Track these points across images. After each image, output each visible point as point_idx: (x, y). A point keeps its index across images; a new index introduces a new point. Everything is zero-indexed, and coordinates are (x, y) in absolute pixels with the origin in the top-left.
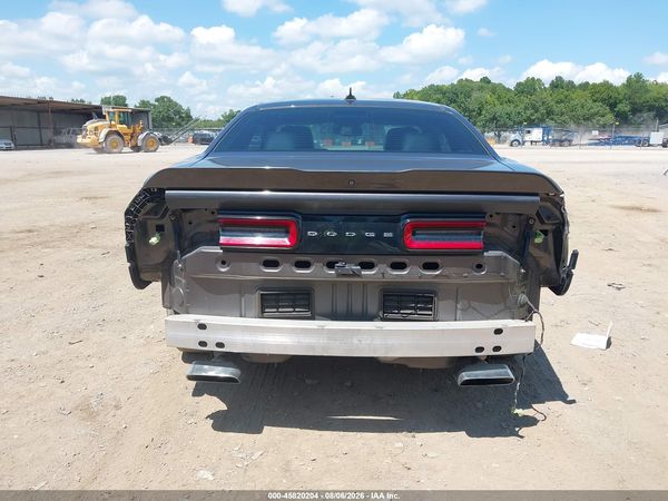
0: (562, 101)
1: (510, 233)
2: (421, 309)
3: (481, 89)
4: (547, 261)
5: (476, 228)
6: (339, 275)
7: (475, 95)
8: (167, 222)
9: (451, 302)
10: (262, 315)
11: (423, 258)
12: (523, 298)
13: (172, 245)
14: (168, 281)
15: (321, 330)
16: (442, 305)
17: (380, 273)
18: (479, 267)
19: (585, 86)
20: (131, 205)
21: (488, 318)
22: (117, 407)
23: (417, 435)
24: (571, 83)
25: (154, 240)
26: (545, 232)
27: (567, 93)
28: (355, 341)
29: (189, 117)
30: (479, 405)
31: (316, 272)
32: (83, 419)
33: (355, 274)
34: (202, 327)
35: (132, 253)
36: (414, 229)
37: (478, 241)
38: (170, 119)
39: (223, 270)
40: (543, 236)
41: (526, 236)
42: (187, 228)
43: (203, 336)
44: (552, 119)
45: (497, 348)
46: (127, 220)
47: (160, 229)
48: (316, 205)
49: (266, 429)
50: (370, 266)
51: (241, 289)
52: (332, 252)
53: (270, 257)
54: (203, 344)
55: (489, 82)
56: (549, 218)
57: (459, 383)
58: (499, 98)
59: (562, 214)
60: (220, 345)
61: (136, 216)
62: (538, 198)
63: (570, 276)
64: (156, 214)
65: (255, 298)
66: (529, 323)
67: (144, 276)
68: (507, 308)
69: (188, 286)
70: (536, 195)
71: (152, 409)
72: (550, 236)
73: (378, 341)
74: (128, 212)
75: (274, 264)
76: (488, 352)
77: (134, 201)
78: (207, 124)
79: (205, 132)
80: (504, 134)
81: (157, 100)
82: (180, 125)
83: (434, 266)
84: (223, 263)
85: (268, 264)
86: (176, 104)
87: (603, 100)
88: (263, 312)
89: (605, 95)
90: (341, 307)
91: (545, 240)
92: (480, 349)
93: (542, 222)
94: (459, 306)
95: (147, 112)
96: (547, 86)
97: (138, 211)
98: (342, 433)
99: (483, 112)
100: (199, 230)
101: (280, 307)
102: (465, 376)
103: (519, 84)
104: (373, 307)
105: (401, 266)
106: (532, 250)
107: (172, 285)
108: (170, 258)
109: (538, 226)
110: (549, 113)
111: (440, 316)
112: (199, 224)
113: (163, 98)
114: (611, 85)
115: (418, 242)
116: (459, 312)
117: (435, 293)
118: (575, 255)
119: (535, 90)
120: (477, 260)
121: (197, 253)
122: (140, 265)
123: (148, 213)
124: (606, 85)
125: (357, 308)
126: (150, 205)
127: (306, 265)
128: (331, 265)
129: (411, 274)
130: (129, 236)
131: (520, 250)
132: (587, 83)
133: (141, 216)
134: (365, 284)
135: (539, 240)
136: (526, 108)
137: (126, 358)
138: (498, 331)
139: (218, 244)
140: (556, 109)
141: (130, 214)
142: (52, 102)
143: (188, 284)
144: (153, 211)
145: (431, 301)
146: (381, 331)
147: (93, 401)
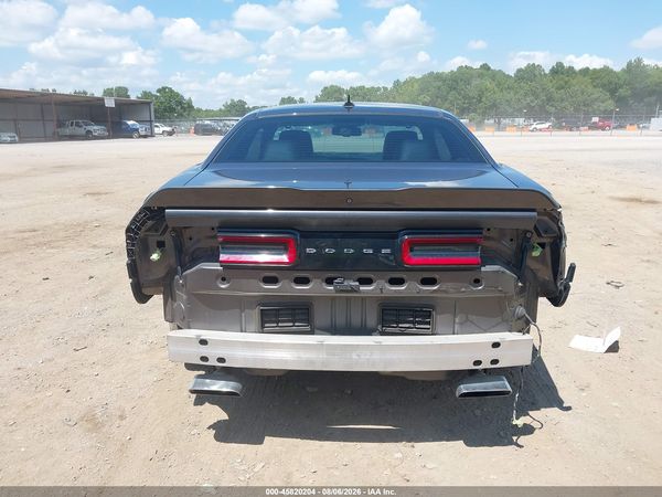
0: (563, 88)
1: (507, 247)
2: (420, 323)
3: (481, 76)
4: (545, 274)
5: (473, 244)
6: (337, 291)
7: (475, 82)
8: (168, 238)
9: (448, 317)
10: (262, 330)
11: (420, 273)
12: (521, 310)
13: (173, 260)
14: (169, 296)
15: (321, 346)
16: (440, 319)
17: (379, 288)
18: (477, 281)
19: (585, 71)
20: (132, 223)
21: (485, 331)
22: (122, 417)
23: (416, 445)
24: (571, 68)
25: (155, 257)
26: (542, 245)
27: (567, 79)
28: (354, 357)
29: (190, 106)
30: (478, 412)
31: (315, 288)
32: (89, 430)
33: (353, 290)
34: (203, 342)
35: (133, 270)
36: (412, 245)
37: (476, 256)
38: (172, 110)
39: (223, 286)
40: (540, 249)
41: (523, 250)
42: (188, 244)
43: (204, 350)
44: (552, 106)
45: (495, 362)
46: (128, 238)
47: (161, 245)
48: (314, 223)
49: (267, 439)
50: (368, 282)
51: (240, 304)
52: (331, 268)
53: (270, 274)
54: (204, 359)
55: (489, 68)
56: (546, 232)
57: (457, 395)
58: (499, 85)
59: (559, 229)
60: (221, 360)
61: (136, 234)
62: (535, 214)
63: (567, 288)
64: (157, 231)
65: (255, 313)
66: (527, 336)
67: (146, 291)
68: (505, 321)
69: (189, 302)
70: (533, 210)
71: (156, 420)
72: (548, 249)
73: (376, 356)
74: (128, 230)
75: (274, 280)
76: (486, 365)
77: (134, 219)
78: (209, 114)
79: (207, 122)
80: (503, 121)
81: (159, 91)
82: (182, 115)
83: (432, 282)
84: (224, 279)
85: (268, 280)
86: (178, 95)
87: (603, 86)
88: (263, 327)
89: (605, 81)
90: (340, 321)
91: (543, 254)
92: (478, 363)
93: (539, 235)
94: (457, 320)
95: (149, 103)
96: (547, 72)
97: (139, 229)
98: (342, 443)
99: (484, 99)
100: (199, 245)
101: (279, 321)
102: (463, 388)
103: (519, 71)
104: (372, 320)
105: (400, 282)
106: (529, 262)
107: (174, 299)
108: (171, 274)
109: (535, 239)
110: (550, 99)
111: (439, 330)
112: (199, 240)
113: (164, 89)
114: (612, 71)
115: (416, 258)
116: (456, 326)
117: (433, 307)
118: (572, 268)
119: (535, 76)
120: (474, 275)
121: (197, 270)
122: (142, 281)
123: (149, 230)
124: (606, 70)
125: (356, 321)
126: (150, 223)
127: (305, 281)
128: (329, 281)
129: (408, 289)
130: (130, 253)
131: (517, 263)
132: (588, 68)
133: (142, 233)
134: (363, 299)
135: (536, 253)
136: (526, 94)
137: (130, 365)
138: (496, 345)
139: (217, 261)
140: (557, 96)
141: (131, 231)
142: (54, 94)
143: (188, 299)
144: (154, 228)
145: (429, 315)
146: (380, 346)
147: (98, 412)
